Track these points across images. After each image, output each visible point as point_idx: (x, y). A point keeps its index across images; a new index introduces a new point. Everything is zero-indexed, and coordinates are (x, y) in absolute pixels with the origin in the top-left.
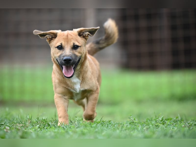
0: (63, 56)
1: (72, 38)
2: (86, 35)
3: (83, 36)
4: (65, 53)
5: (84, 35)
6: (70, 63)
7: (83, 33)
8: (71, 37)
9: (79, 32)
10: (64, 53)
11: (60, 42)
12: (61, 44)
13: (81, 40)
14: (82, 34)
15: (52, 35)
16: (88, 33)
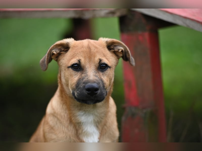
0: (84, 83)
1: (97, 52)
2: (119, 50)
3: (113, 50)
4: (86, 78)
5: (116, 50)
6: (97, 93)
7: (115, 46)
8: (96, 50)
9: (110, 43)
10: (85, 76)
11: (78, 58)
12: (79, 61)
13: (111, 57)
14: (112, 47)
15: (60, 47)
16: (122, 48)
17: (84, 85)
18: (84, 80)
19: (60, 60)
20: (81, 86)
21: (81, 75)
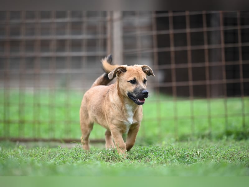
0: (140, 90)
2: (146, 71)
12: (135, 78)
14: (144, 69)
16: (148, 69)
17: (141, 91)
18: (140, 89)
19: (120, 76)
20: (139, 91)
21: (136, 86)
